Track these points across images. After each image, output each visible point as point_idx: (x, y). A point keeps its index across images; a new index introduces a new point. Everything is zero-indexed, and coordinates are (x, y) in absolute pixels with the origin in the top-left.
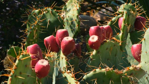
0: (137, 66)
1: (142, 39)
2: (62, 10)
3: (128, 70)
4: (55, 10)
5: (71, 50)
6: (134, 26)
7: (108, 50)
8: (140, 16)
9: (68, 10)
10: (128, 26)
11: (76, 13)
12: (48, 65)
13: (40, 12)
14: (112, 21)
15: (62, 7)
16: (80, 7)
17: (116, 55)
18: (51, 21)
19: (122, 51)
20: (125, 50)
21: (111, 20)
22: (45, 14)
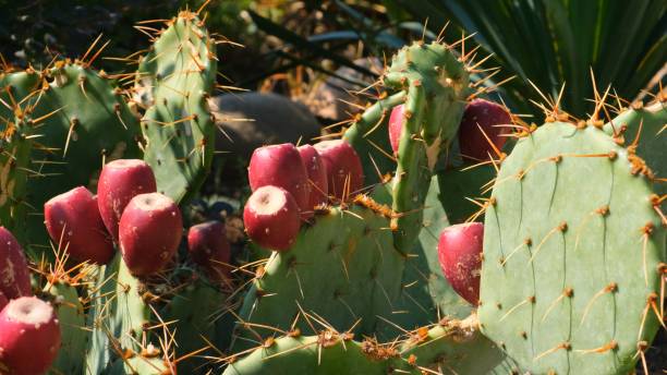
0: (464, 323)
1: (483, 203)
2: (138, 74)
3: (421, 340)
4: (102, 73)
5: (166, 254)
6: (457, 144)
7: (335, 253)
8: (481, 100)
9: (160, 70)
10: (430, 143)
11: (196, 88)
12: (52, 321)
13: (32, 83)
14: (362, 119)
15: (137, 57)
16: (212, 61)
17: (373, 275)
18: (82, 121)
19: (404, 255)
20: (420, 250)
21: (358, 117)
22: (56, 91)
